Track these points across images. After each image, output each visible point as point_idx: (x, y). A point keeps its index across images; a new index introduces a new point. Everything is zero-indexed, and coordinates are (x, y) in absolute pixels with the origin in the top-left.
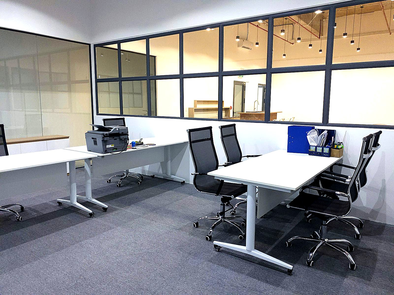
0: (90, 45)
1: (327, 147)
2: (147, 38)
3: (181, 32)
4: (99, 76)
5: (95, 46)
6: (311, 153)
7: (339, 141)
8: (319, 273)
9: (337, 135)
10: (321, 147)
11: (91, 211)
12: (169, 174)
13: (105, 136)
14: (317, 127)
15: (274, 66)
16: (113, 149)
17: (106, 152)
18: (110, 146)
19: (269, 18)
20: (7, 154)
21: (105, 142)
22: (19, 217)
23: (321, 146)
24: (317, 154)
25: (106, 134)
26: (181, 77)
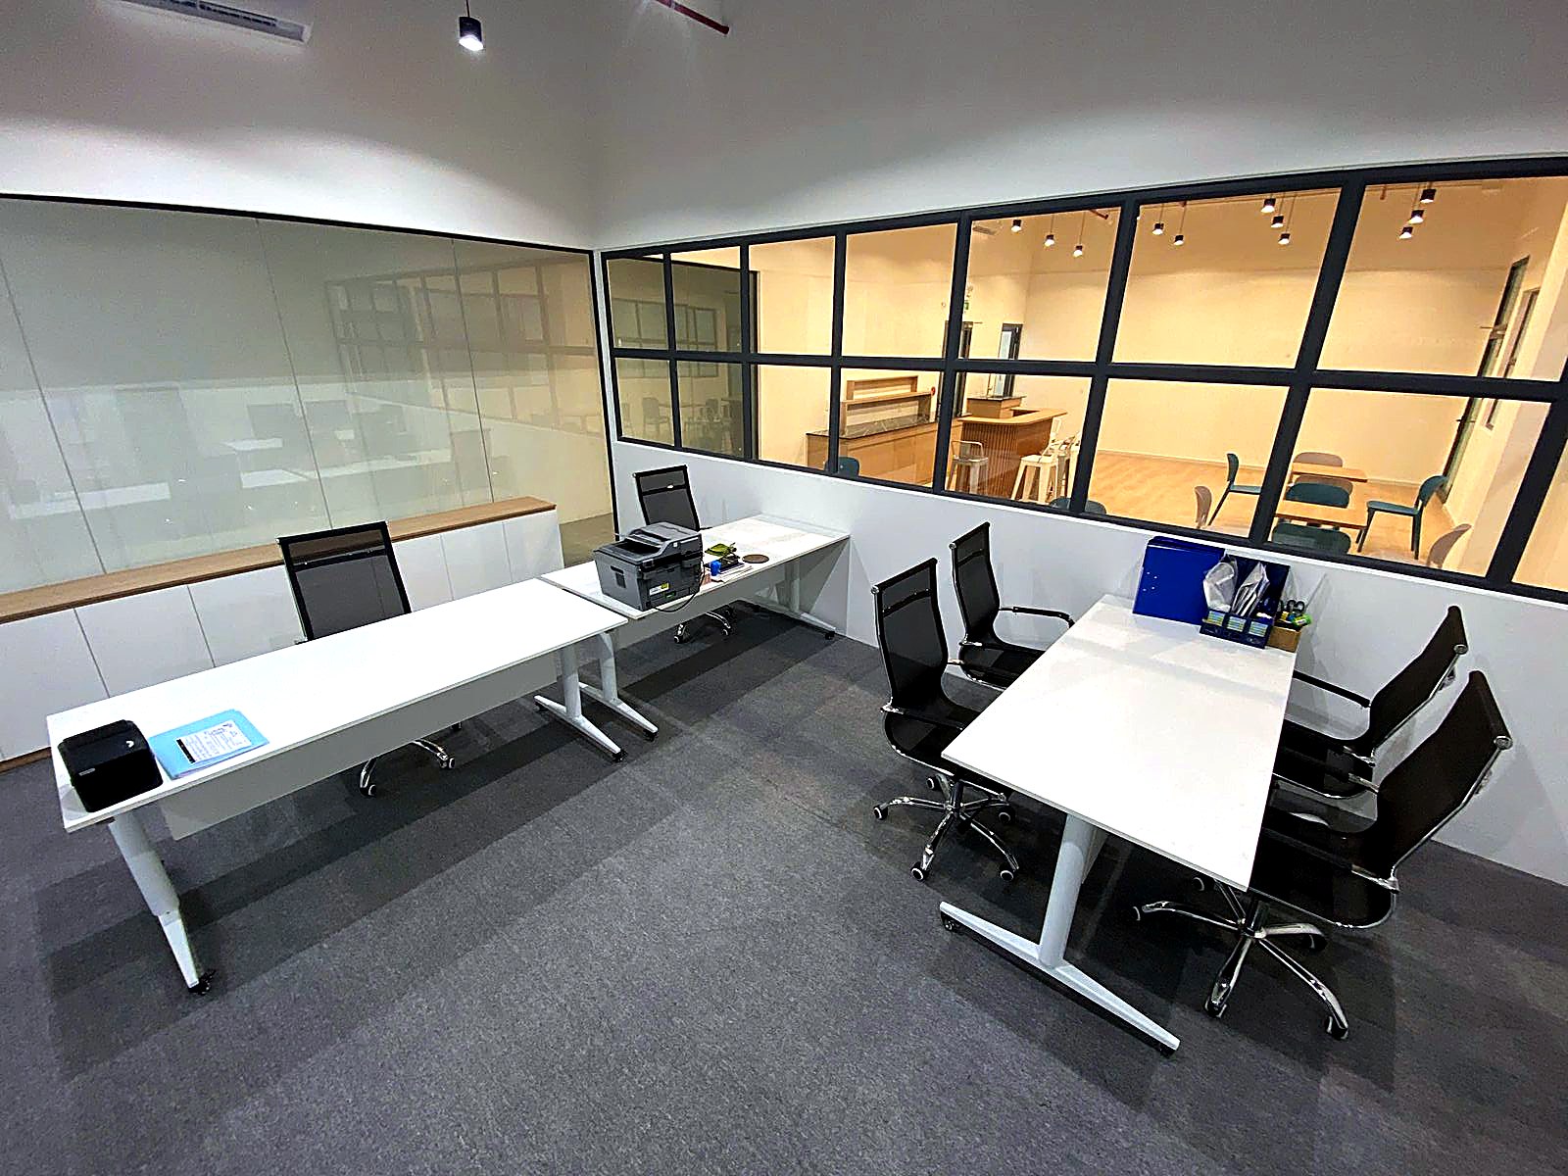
0: (590, 253)
1: (1263, 621)
2: (744, 243)
3: (840, 232)
4: (620, 342)
5: (605, 256)
6: (1207, 629)
7: (1295, 596)
8: (1244, 1048)
9: (1292, 580)
10: (1242, 618)
11: (617, 750)
12: (797, 610)
13: (644, 568)
14: (1230, 549)
15: (1118, 357)
16: (666, 593)
17: (648, 606)
18: (659, 589)
19: (1124, 202)
20: (407, 610)
21: (645, 584)
22: (448, 761)
23: (1242, 615)
24: (1227, 634)
25: (649, 563)
26: (836, 361)
